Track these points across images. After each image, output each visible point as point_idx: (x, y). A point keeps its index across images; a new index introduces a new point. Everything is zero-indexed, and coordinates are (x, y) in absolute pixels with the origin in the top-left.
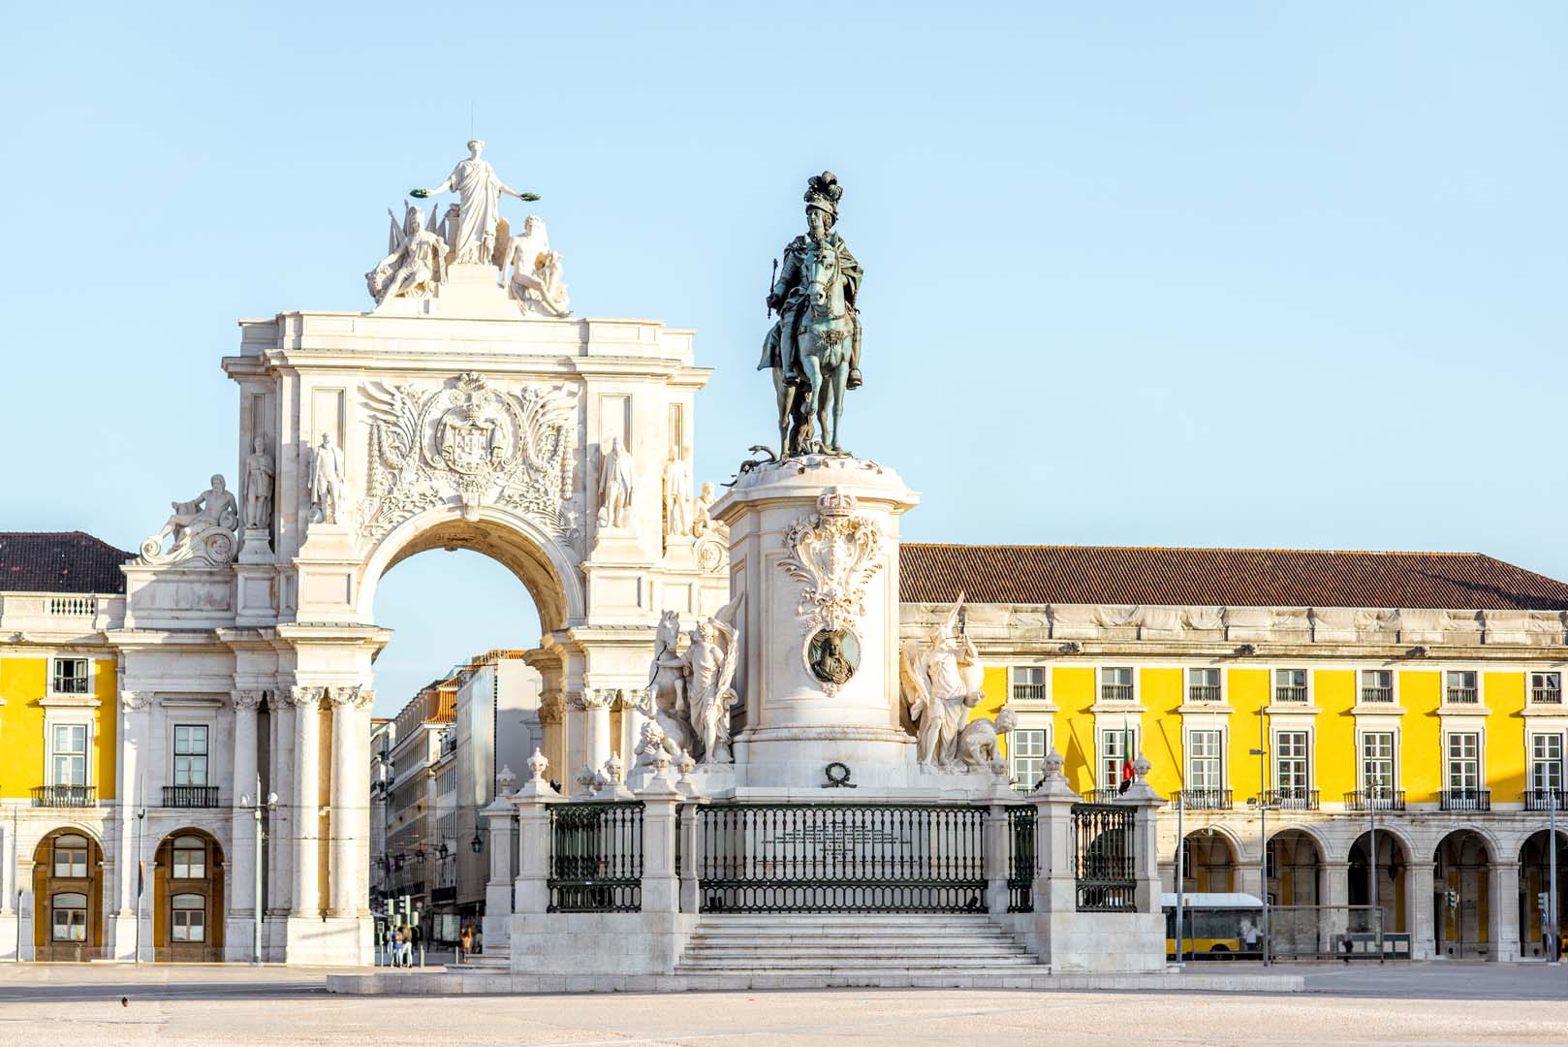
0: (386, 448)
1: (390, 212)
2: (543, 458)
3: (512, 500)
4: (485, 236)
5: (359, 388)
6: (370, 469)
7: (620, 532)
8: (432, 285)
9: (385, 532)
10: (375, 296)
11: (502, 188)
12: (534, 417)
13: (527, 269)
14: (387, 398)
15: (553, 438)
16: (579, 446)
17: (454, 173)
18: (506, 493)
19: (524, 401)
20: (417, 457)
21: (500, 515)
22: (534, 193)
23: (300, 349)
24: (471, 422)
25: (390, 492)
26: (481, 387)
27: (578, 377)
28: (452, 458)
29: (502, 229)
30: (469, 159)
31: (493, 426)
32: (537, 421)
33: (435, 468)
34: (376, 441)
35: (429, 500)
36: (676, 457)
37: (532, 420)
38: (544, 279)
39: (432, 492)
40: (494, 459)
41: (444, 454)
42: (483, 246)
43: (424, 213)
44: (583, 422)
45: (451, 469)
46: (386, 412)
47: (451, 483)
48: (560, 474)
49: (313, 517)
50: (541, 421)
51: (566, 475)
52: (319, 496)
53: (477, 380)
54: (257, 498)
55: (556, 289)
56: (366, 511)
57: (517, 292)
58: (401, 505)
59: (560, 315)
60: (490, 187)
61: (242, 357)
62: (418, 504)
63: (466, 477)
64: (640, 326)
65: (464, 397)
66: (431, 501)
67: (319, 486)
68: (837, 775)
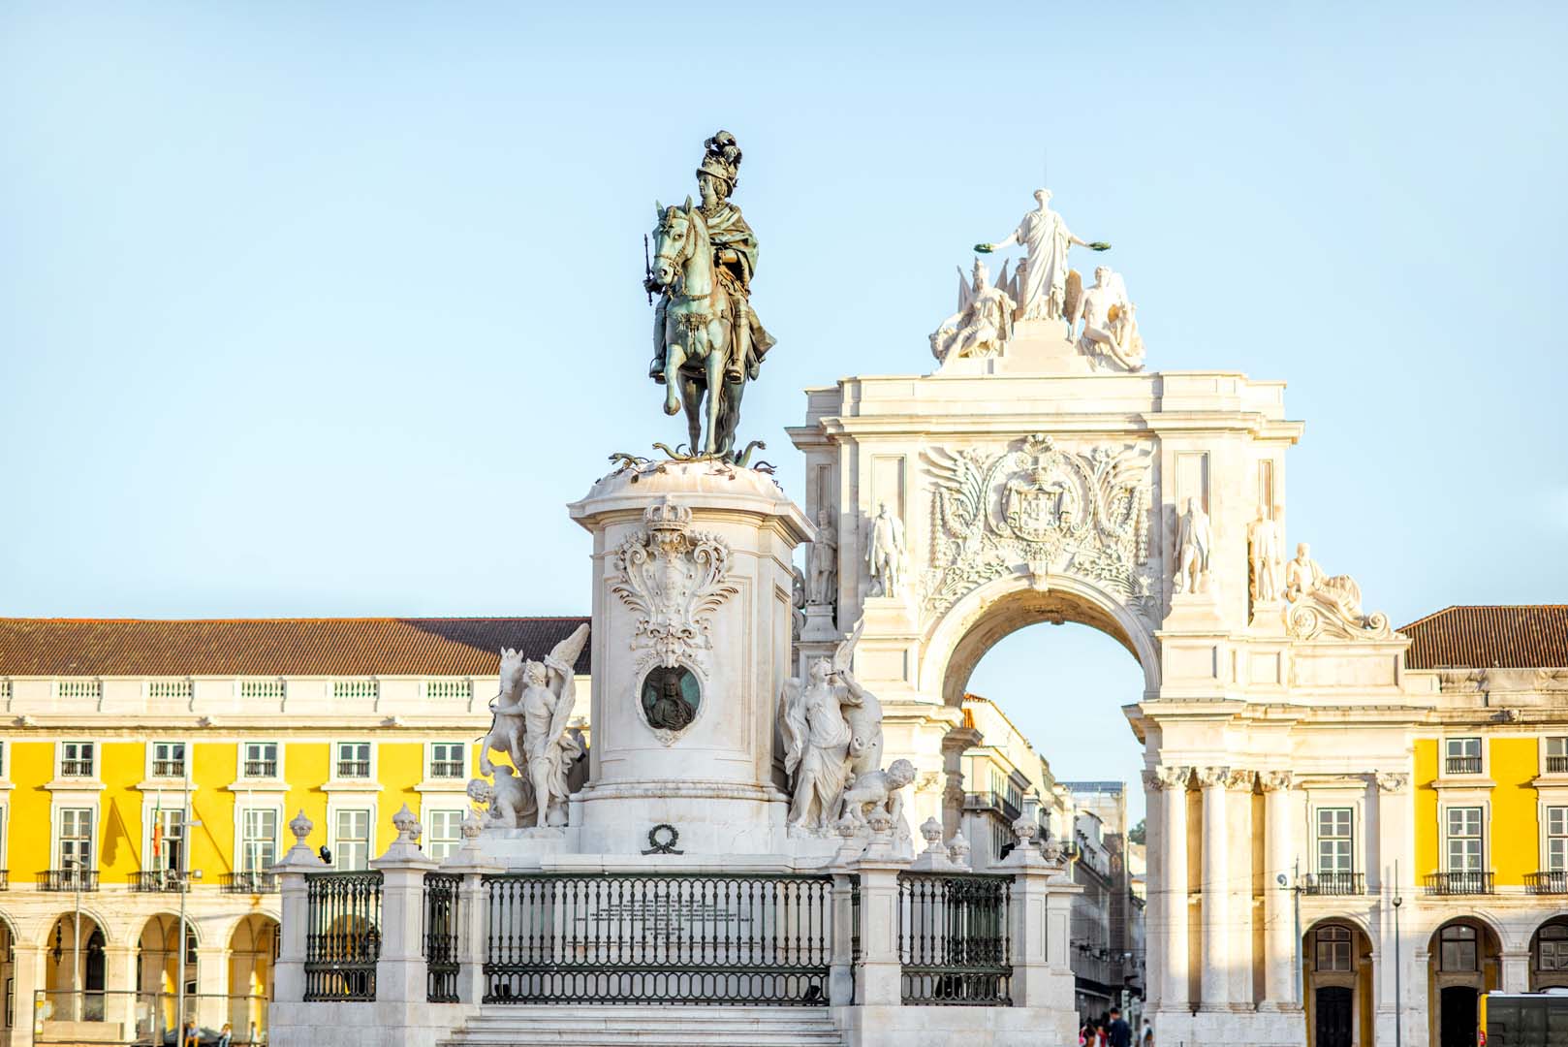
0: (949, 517)
1: (959, 270)
2: (1115, 522)
3: (1083, 567)
4: (1053, 289)
5: (920, 454)
6: (933, 539)
7: (1197, 597)
8: (997, 343)
9: (948, 605)
10: (938, 358)
11: (1072, 238)
12: (1105, 479)
13: (1099, 321)
14: (949, 464)
15: (1126, 500)
16: (1154, 507)
17: (1020, 227)
18: (1076, 561)
19: (1094, 463)
20: (981, 525)
21: (1072, 584)
22: (1103, 241)
23: (858, 416)
24: (1037, 486)
25: (954, 562)
26: (1048, 449)
27: (1151, 434)
28: (1017, 525)
29: (1072, 282)
30: (1038, 210)
31: (1061, 490)
32: (1109, 482)
33: (1001, 536)
34: (938, 510)
35: (993, 570)
36: (1265, 516)
37: (1103, 482)
38: (1115, 334)
39: (998, 561)
40: (1063, 524)
41: (1009, 520)
42: (1052, 301)
43: (987, 270)
44: (1158, 482)
45: (1017, 537)
46: (949, 479)
47: (1019, 552)
48: (1134, 539)
49: (872, 590)
50: (1113, 482)
51: (1140, 539)
52: (877, 569)
53: (1043, 442)
54: (821, 573)
55: (1129, 343)
56: (929, 583)
57: (1086, 346)
58: (965, 576)
59: (1132, 370)
60: (1057, 237)
61: (807, 426)
62: (983, 574)
63: (1033, 544)
64: (1219, 377)
65: (1030, 460)
66: (997, 571)
67: (877, 557)
68: (663, 839)
